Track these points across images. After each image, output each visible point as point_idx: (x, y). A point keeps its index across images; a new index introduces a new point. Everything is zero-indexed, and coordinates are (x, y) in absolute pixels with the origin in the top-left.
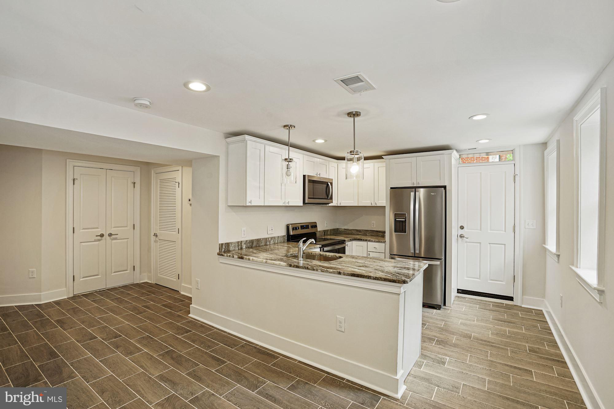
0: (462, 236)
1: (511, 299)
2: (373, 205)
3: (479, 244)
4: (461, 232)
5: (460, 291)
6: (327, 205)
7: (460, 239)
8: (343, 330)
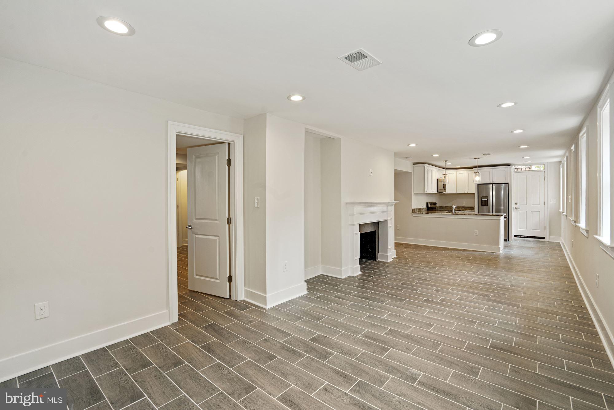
0: (516, 208)
1: (544, 238)
2: (466, 193)
3: (526, 212)
4: (516, 206)
5: (515, 236)
6: (442, 193)
7: (515, 210)
8: (477, 234)
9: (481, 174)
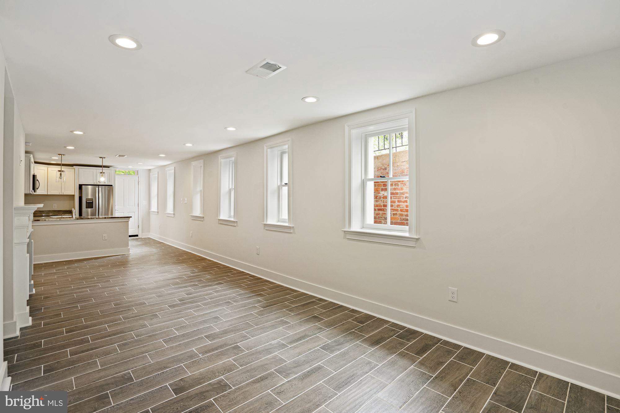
1: (137, 236)
2: (60, 194)
8: (106, 239)
9: (106, 175)
